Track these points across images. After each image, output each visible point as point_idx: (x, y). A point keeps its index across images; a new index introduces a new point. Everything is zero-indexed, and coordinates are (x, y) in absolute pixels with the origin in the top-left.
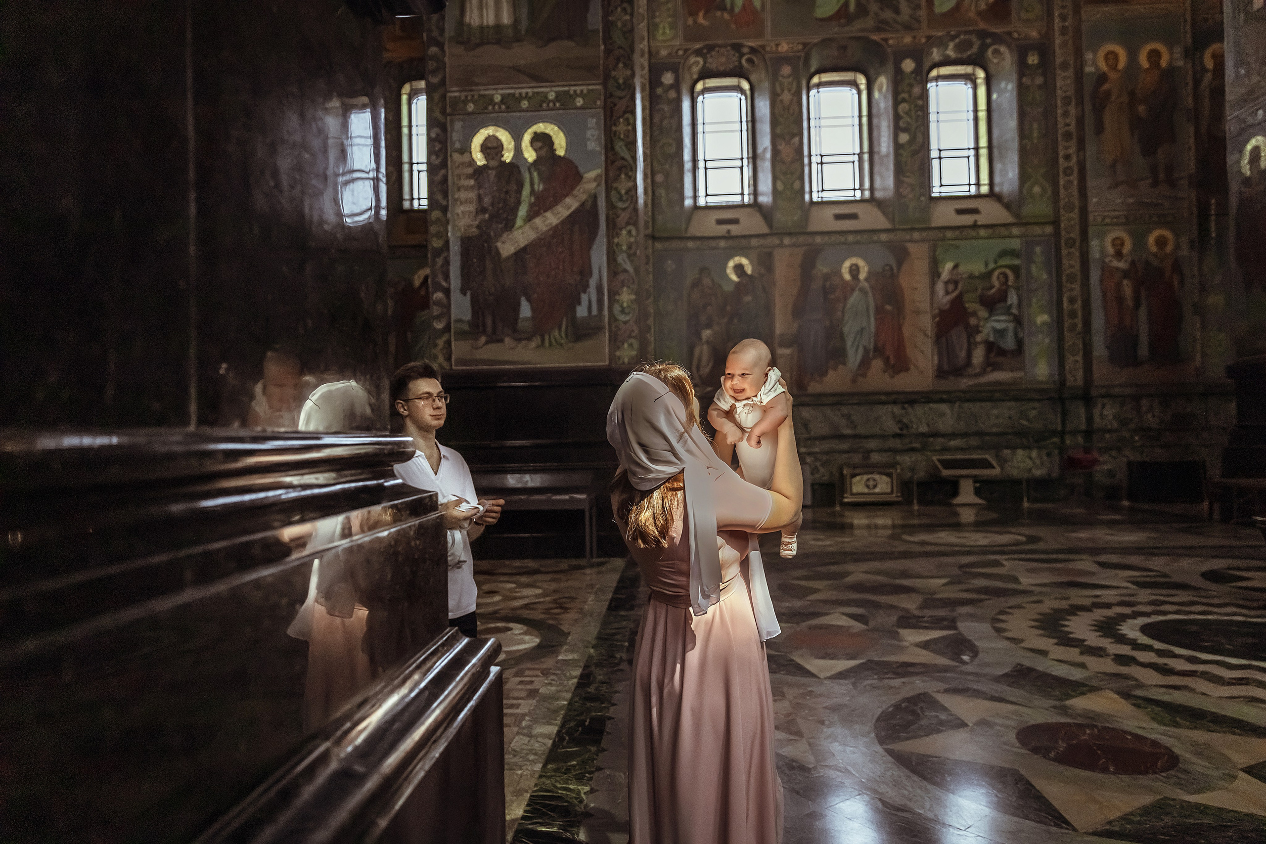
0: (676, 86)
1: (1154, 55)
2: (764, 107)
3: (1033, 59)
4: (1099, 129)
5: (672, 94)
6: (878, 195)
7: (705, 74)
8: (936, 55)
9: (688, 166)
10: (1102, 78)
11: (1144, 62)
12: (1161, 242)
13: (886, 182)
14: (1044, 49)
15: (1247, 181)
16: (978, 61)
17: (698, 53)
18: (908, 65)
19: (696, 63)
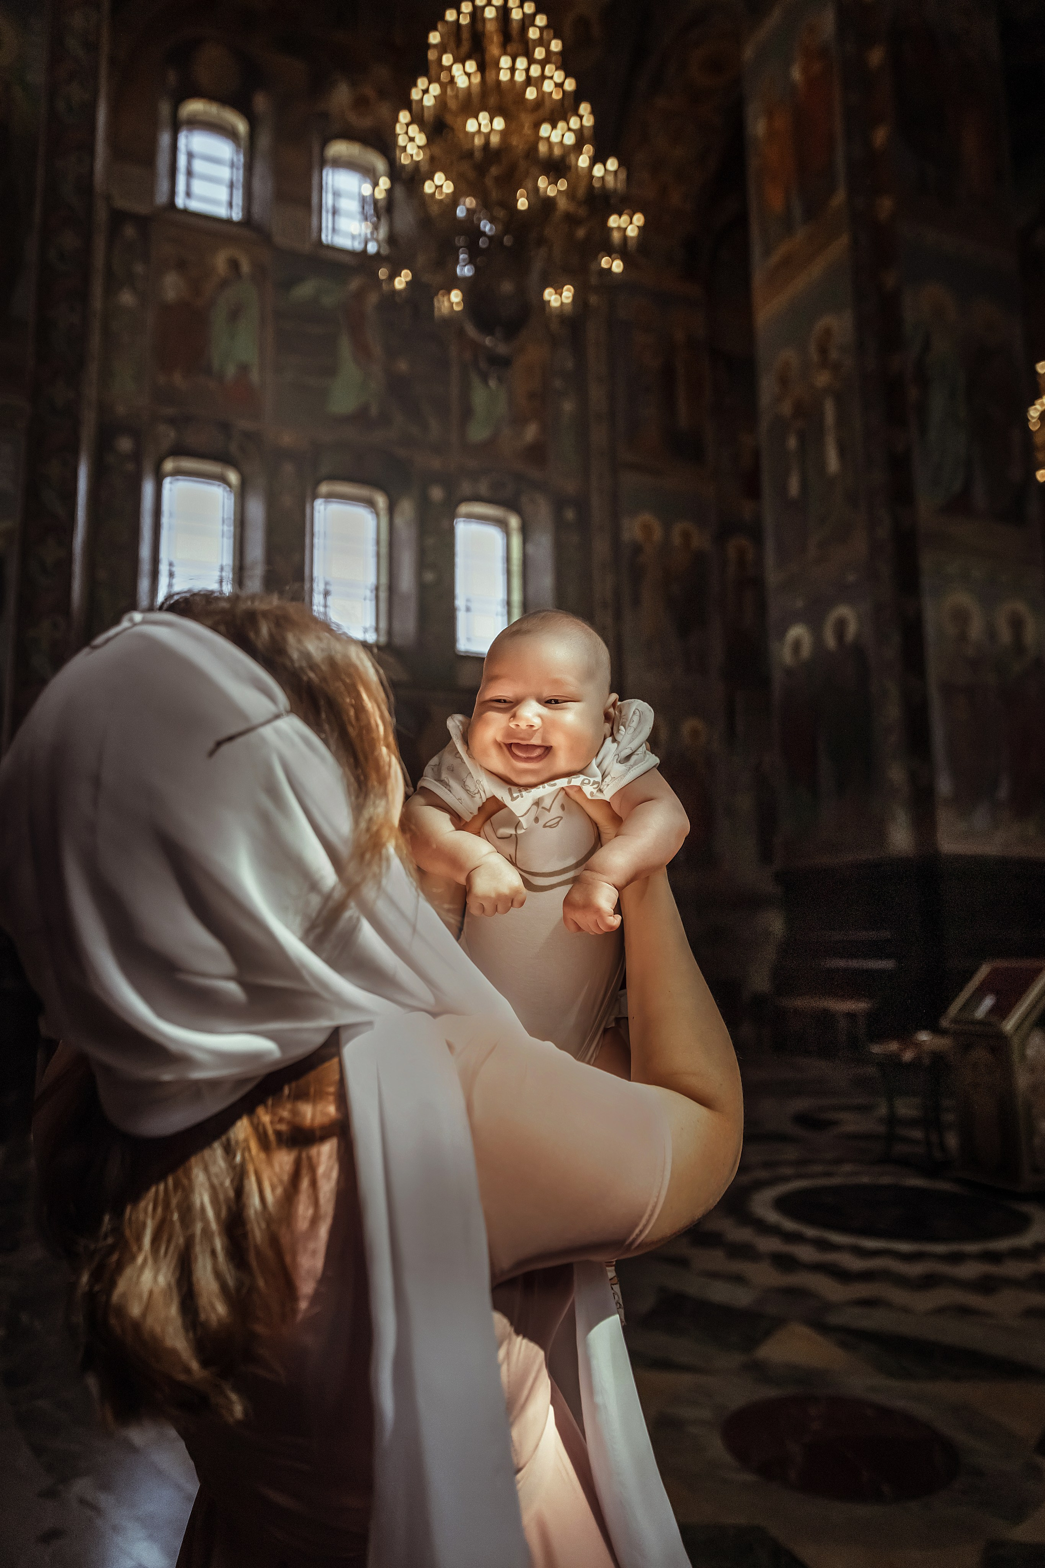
0: (137, 457)
1: (686, 536)
2: (256, 510)
3: (570, 515)
4: (636, 601)
5: (130, 467)
6: (398, 641)
7: (179, 451)
8: (466, 488)
9: (145, 566)
10: (637, 549)
11: (677, 540)
12: (695, 733)
13: (407, 626)
14: (581, 505)
15: (789, 672)
16: (512, 505)
17: (172, 421)
18: (437, 493)
19: (168, 435)
